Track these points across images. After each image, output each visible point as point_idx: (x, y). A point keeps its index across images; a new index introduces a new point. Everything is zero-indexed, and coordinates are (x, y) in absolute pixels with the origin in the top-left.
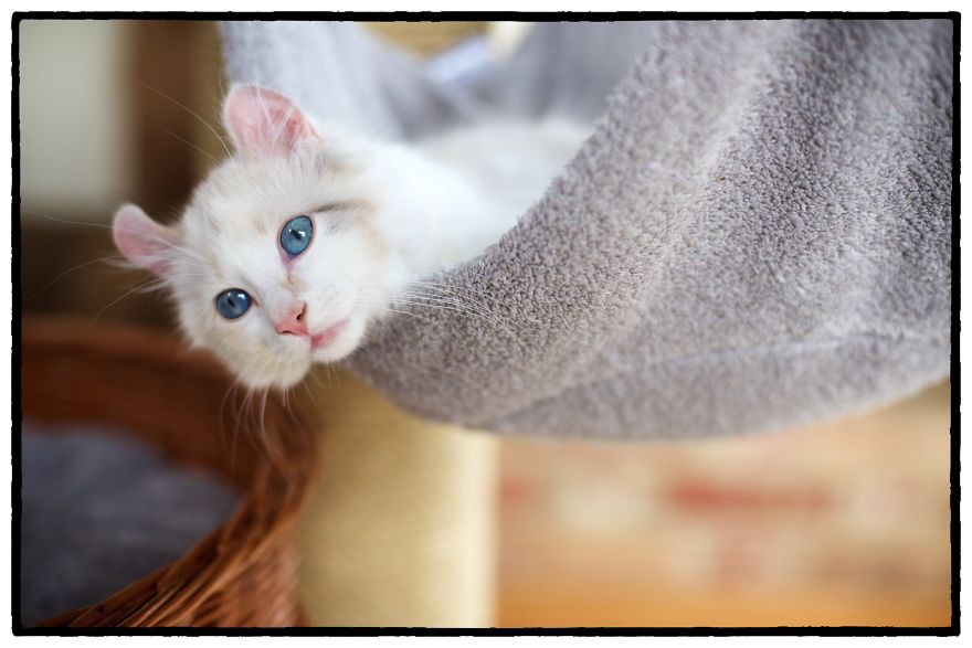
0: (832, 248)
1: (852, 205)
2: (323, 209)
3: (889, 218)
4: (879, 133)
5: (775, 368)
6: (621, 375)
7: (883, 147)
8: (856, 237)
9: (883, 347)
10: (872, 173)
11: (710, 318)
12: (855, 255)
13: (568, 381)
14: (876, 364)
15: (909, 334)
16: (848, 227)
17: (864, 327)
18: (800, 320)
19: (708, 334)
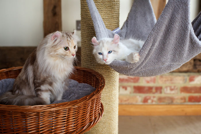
0: (166, 56)
1: (168, 51)
2: (114, 51)
3: (172, 52)
4: (171, 44)
5: (160, 68)
6: (143, 70)
7: (171, 45)
8: (169, 54)
9: (172, 65)
10: (170, 48)
11: (153, 64)
12: (169, 56)
13: (138, 71)
14: (171, 67)
15: (174, 64)
16: (168, 53)
17: (170, 64)
18: (163, 63)
19: (153, 65)
